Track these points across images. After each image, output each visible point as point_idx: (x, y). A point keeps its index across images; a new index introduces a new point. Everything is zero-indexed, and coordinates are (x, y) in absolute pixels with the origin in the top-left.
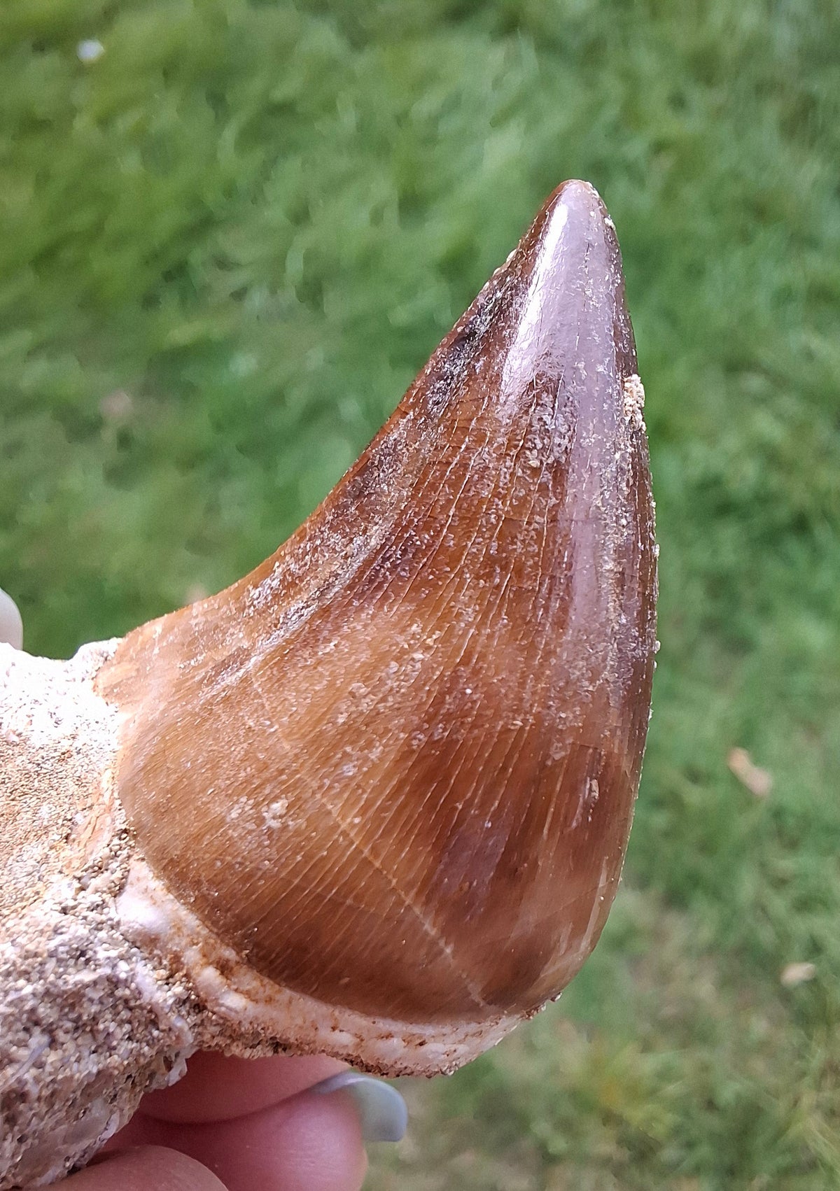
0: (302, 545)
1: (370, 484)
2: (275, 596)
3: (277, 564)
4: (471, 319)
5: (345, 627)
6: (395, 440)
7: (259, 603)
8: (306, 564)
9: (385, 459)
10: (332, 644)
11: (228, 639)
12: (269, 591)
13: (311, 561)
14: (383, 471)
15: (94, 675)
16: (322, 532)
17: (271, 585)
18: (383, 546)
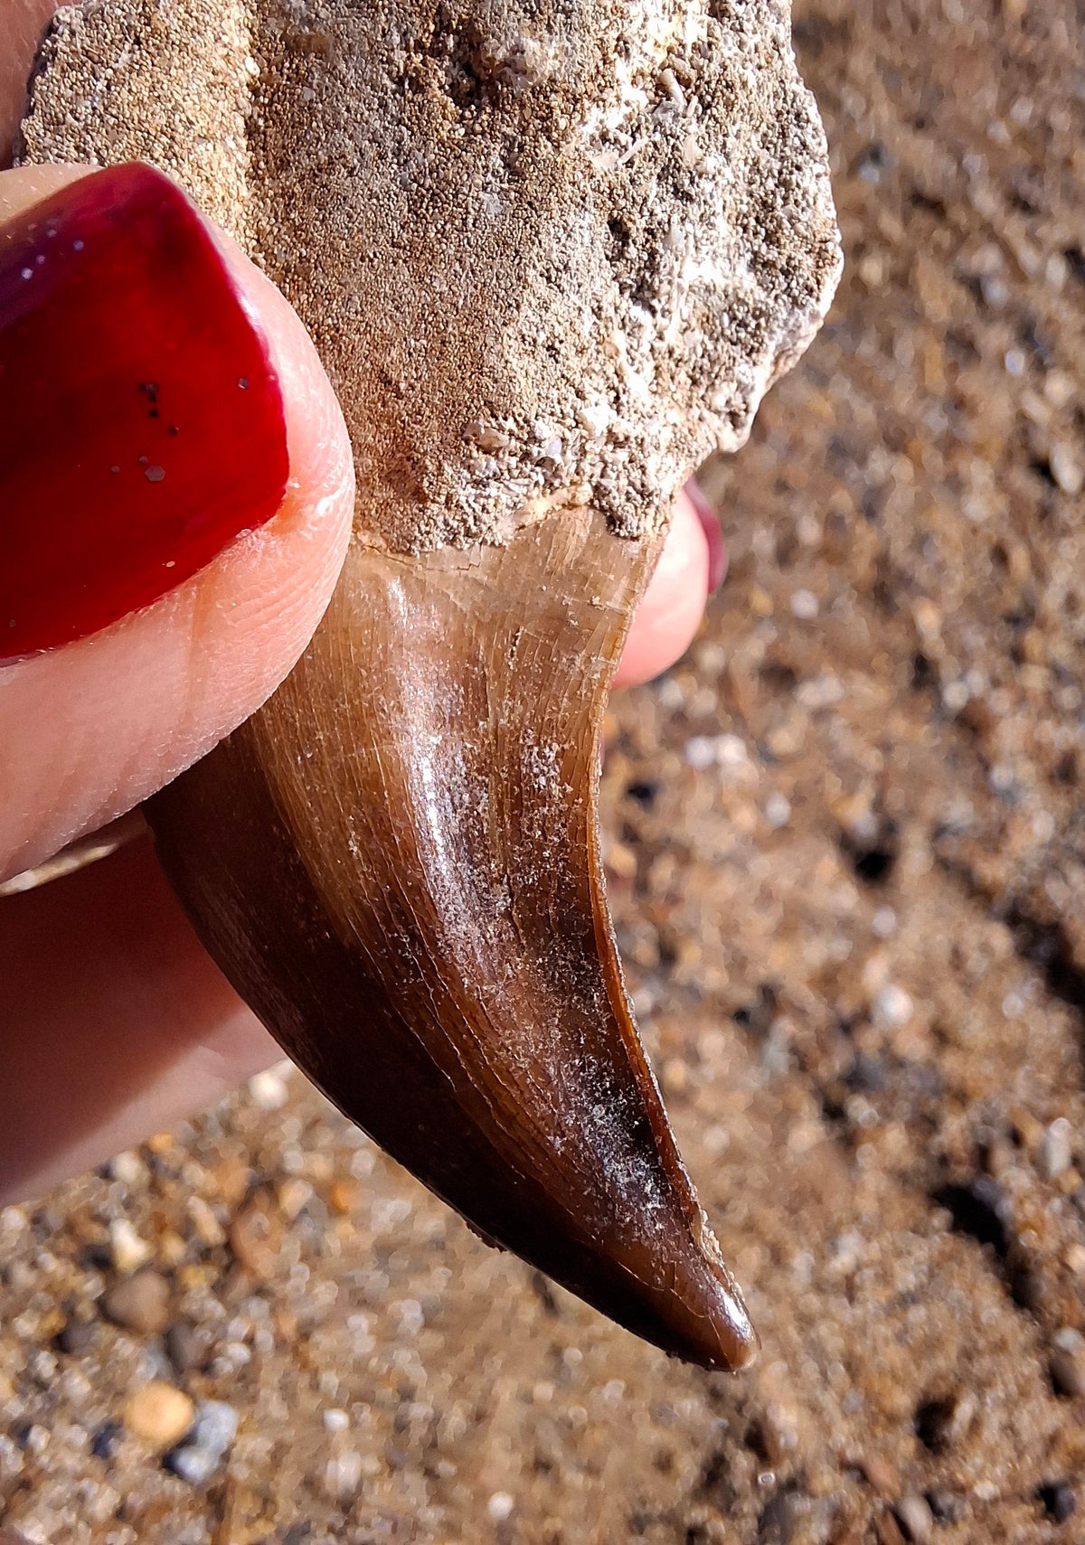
0: (564, 831)
1: (563, 944)
2: (518, 779)
3: (569, 789)
4: (660, 1158)
5: (365, 869)
6: (592, 997)
7: (531, 754)
8: (530, 829)
9: (577, 976)
10: (355, 849)
11: (510, 703)
12: (536, 770)
13: (528, 837)
14: (565, 966)
15: (596, 502)
16: (556, 862)
17: (544, 775)
18: (433, 942)
